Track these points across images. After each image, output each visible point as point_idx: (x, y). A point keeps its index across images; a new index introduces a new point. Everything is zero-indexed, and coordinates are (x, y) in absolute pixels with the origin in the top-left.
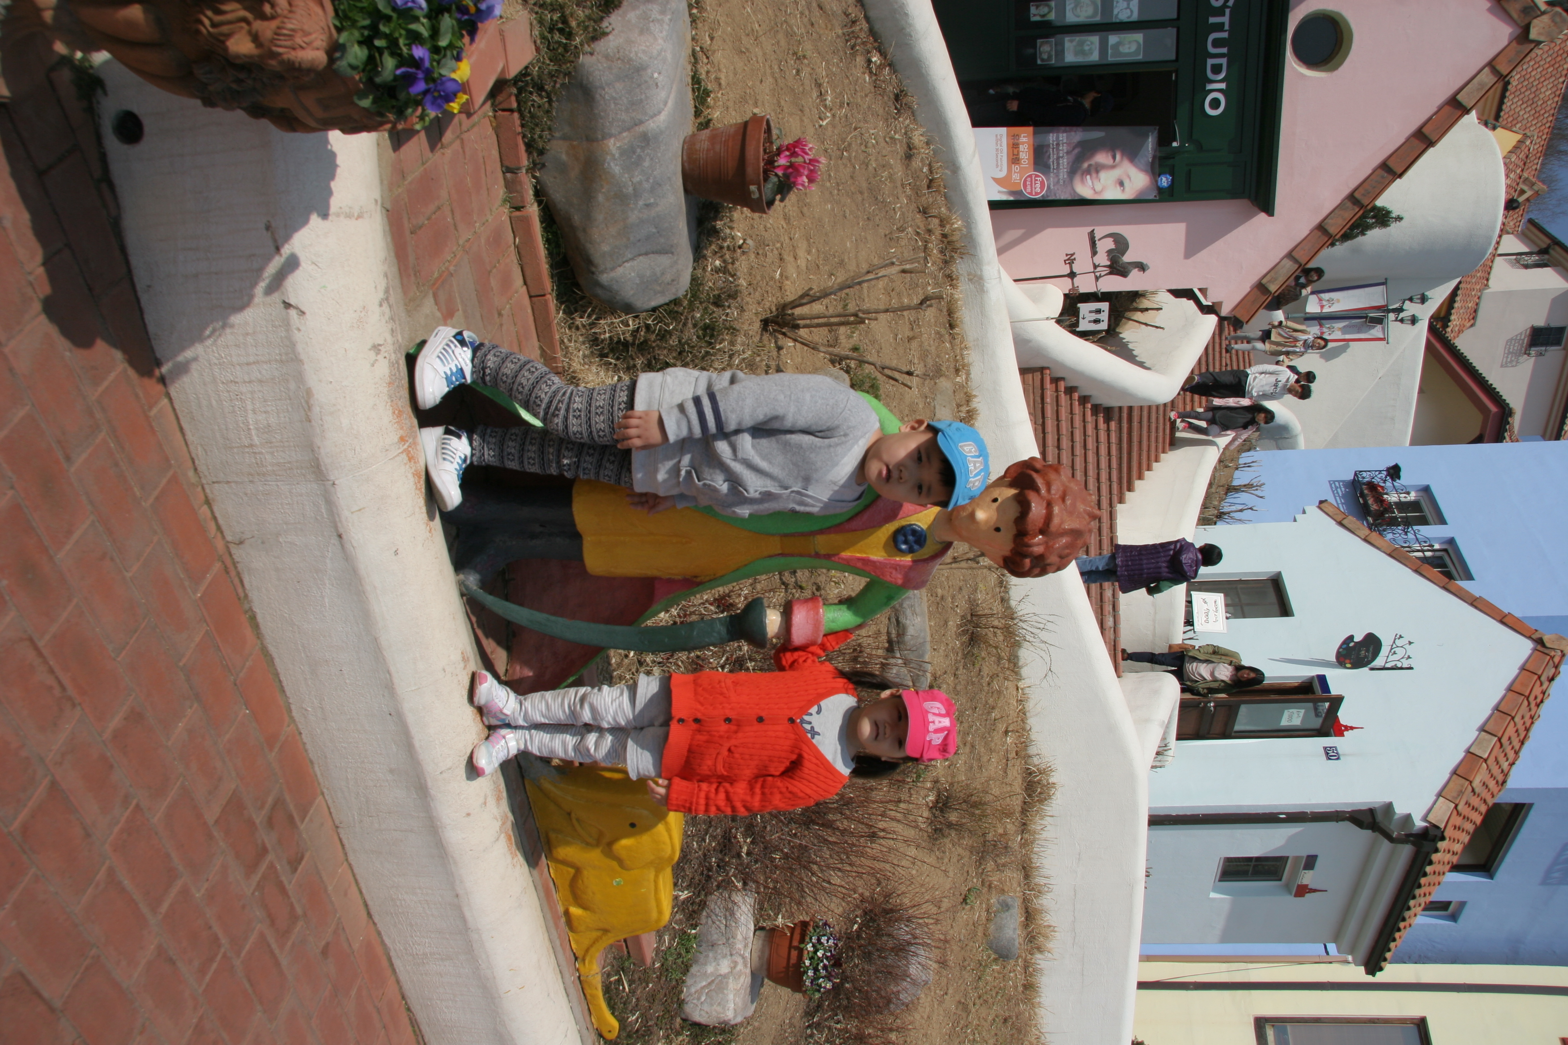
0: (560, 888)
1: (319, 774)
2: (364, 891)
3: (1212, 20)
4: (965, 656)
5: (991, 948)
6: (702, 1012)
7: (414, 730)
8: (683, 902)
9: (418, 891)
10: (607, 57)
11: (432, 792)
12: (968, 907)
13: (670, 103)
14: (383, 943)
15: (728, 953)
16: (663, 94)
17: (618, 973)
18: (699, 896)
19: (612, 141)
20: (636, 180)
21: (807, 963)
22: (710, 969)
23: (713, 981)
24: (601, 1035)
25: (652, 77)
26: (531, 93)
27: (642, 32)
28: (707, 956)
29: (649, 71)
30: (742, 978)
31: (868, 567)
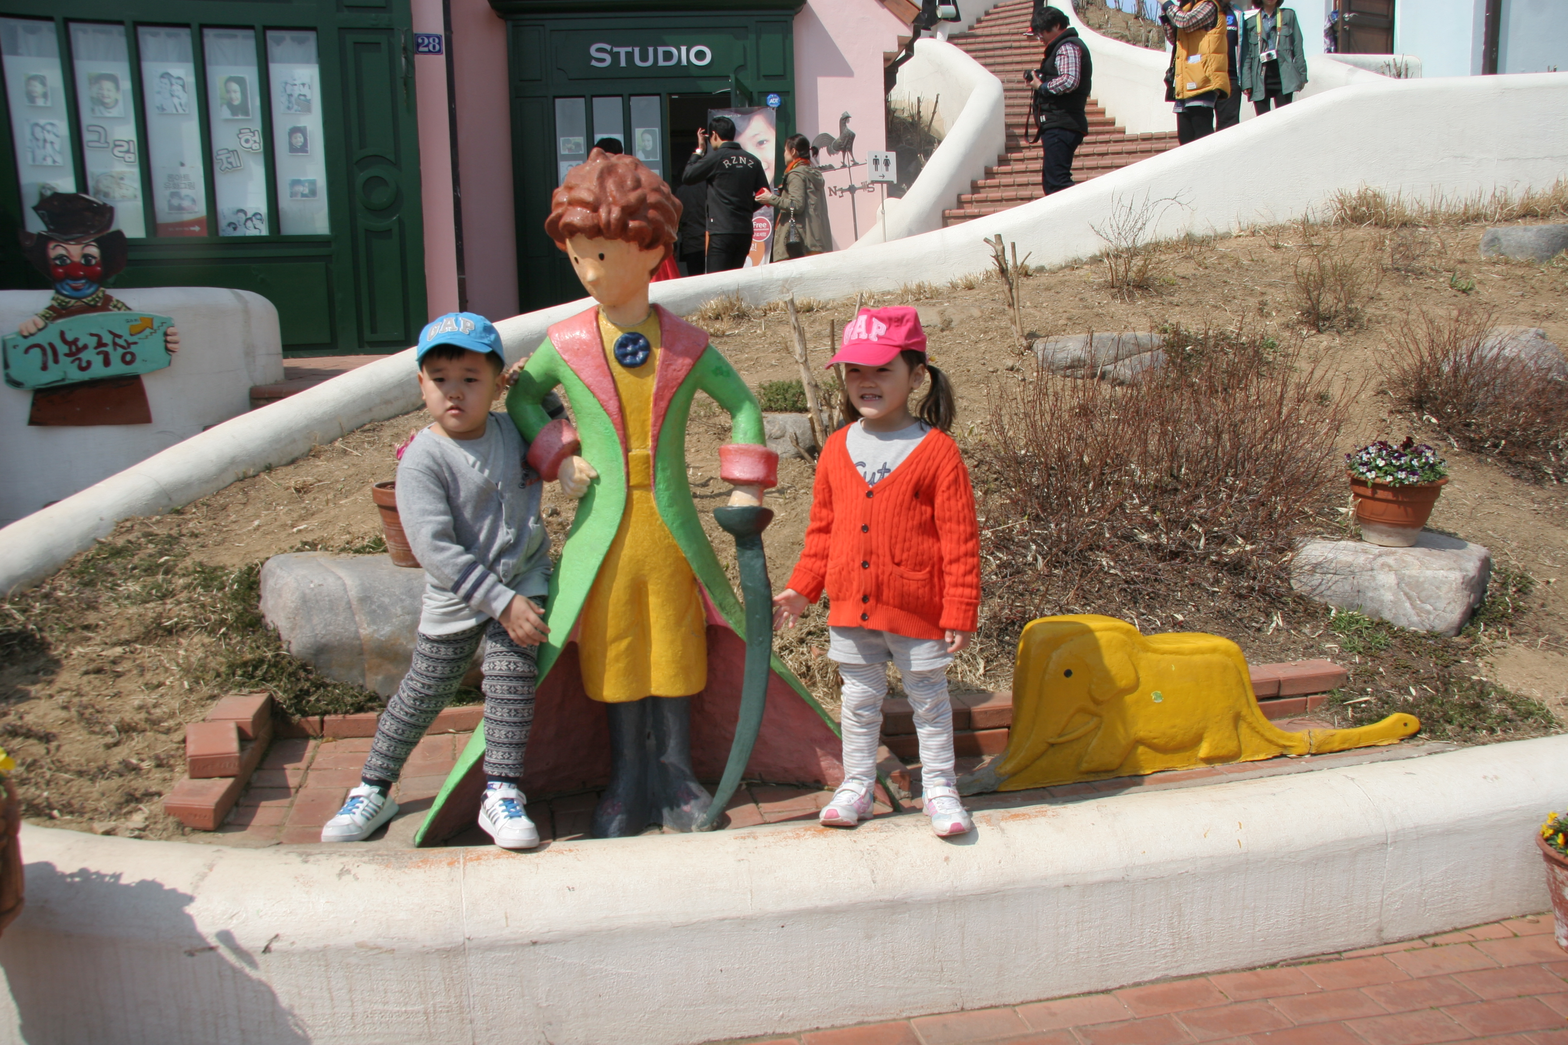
0: (1169, 765)
1: (878, 1018)
2: (1066, 993)
3: (623, 64)
4: (1160, 294)
5: (1548, 258)
6: (1448, 609)
7: (806, 904)
8: (1289, 623)
9: (1062, 930)
10: (293, 629)
11: (899, 895)
12: (1477, 287)
13: (342, 573)
14: (1152, 982)
15: (1370, 573)
16: (331, 580)
17: (1345, 708)
18: (1285, 604)
19: (361, 631)
20: (399, 611)
21: (1389, 479)
22: (1388, 596)
23: (1406, 594)
25: (312, 589)
26: (309, 702)
27: (280, 596)
28: (1372, 599)
29: (307, 591)
30: (1409, 559)
31: (668, 395)
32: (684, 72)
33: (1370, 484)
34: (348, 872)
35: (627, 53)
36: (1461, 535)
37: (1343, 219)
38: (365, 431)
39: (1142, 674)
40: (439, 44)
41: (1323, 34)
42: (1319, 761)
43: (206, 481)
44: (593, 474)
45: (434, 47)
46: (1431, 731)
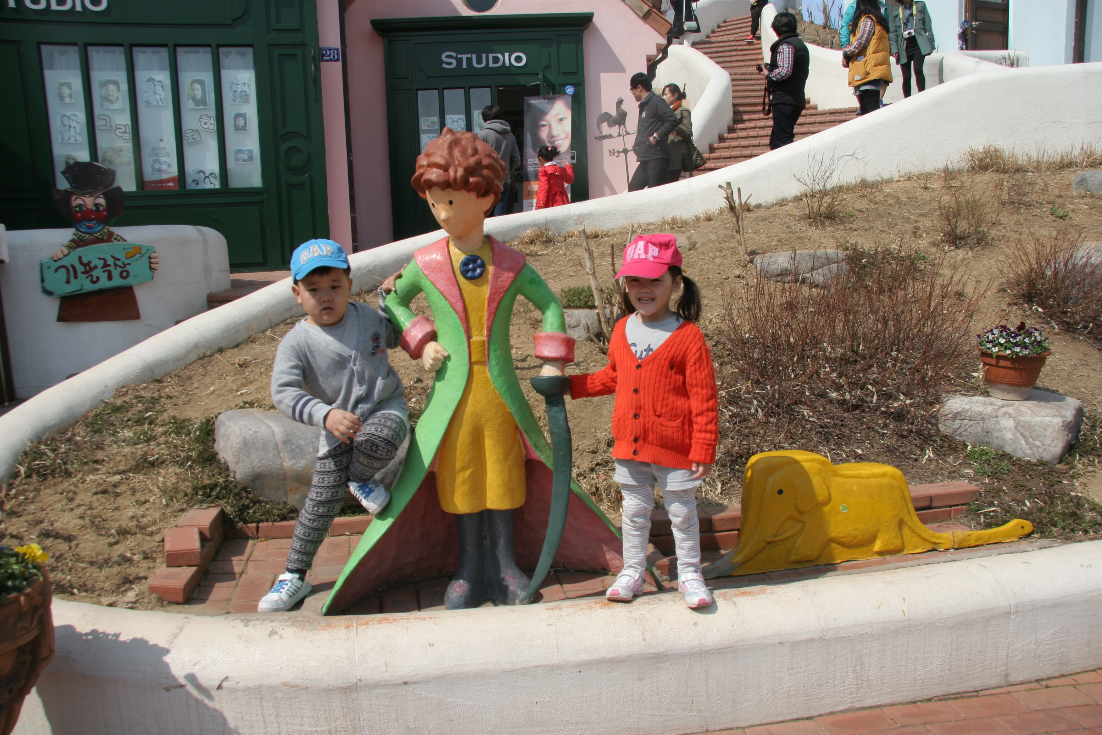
0: (853, 557)
2: (781, 719)
3: (465, 66)
4: (843, 223)
6: (1052, 445)
8: (937, 455)
9: (777, 674)
10: (237, 463)
11: (662, 649)
12: (1070, 215)
13: (271, 423)
14: (842, 712)
15: (995, 419)
16: (264, 428)
17: (979, 515)
18: (935, 441)
19: (285, 464)
20: (311, 450)
21: (1008, 352)
22: (1009, 436)
23: (1021, 434)
24: (1028, 536)
25: (251, 435)
26: (248, 513)
27: (229, 439)
28: (997, 438)
29: (247, 436)
30: (1023, 409)
31: (497, 299)
32: (507, 71)
33: (994, 356)
34: (276, 633)
35: (467, 58)
36: (1061, 391)
37: (973, 168)
38: (286, 324)
39: (833, 492)
40: (337, 54)
41: (957, 37)
42: (960, 554)
43: (177, 359)
44: (446, 354)
45: (334, 57)
46: (1041, 532)
